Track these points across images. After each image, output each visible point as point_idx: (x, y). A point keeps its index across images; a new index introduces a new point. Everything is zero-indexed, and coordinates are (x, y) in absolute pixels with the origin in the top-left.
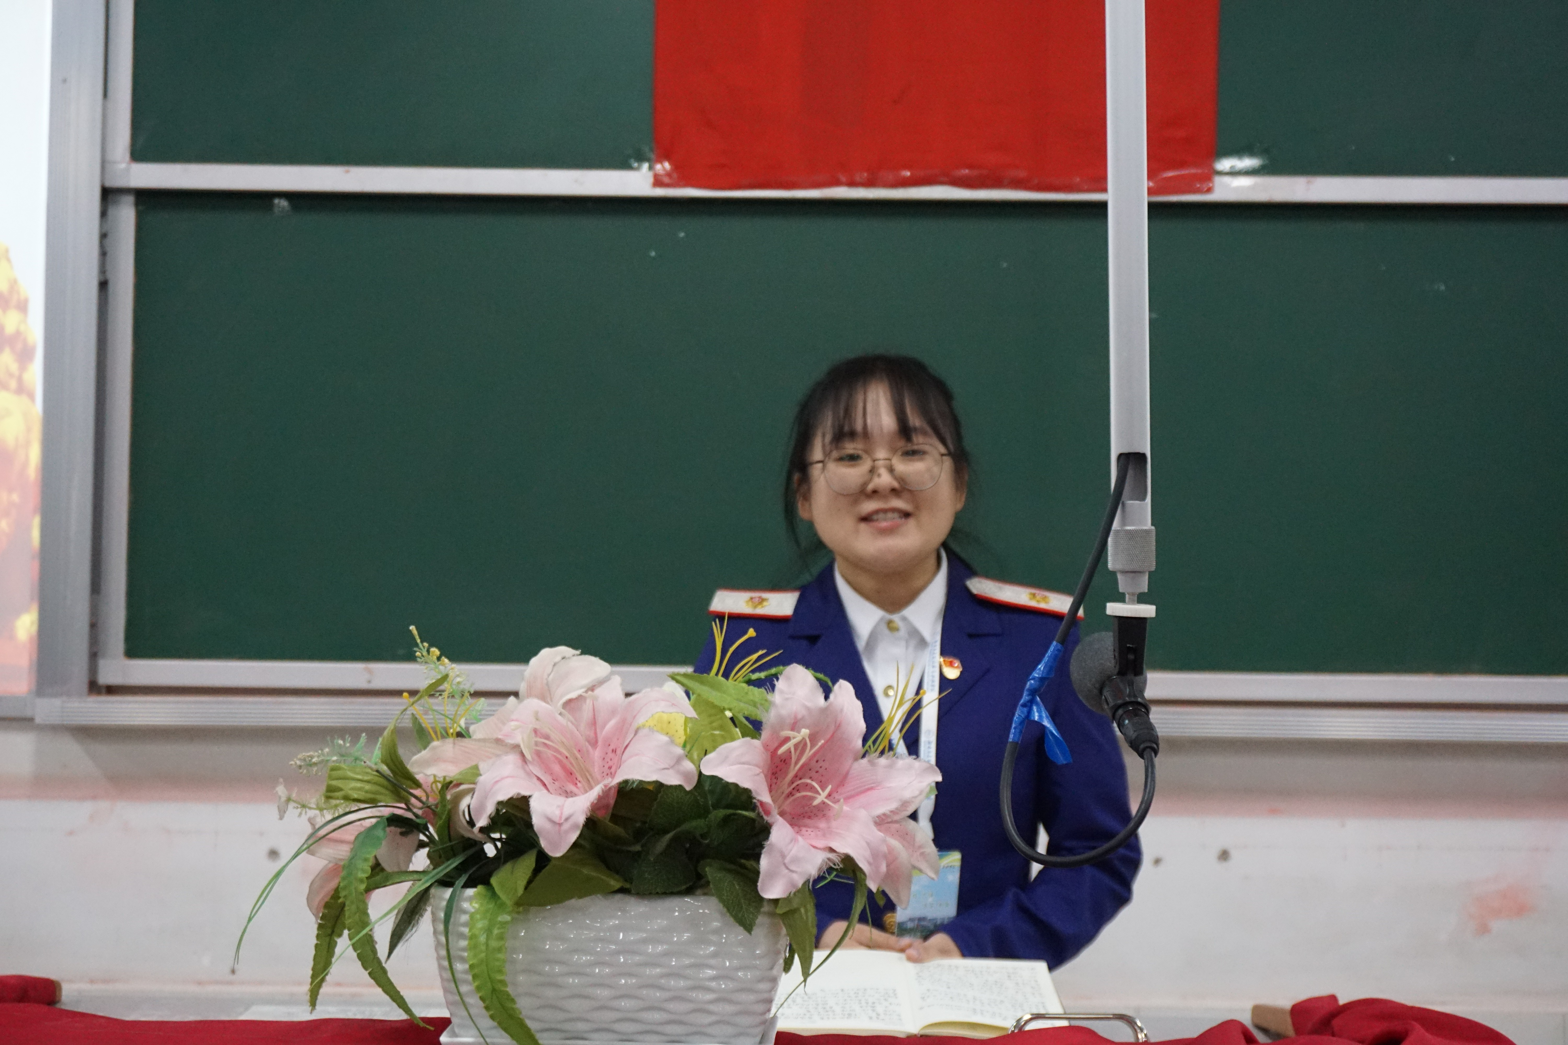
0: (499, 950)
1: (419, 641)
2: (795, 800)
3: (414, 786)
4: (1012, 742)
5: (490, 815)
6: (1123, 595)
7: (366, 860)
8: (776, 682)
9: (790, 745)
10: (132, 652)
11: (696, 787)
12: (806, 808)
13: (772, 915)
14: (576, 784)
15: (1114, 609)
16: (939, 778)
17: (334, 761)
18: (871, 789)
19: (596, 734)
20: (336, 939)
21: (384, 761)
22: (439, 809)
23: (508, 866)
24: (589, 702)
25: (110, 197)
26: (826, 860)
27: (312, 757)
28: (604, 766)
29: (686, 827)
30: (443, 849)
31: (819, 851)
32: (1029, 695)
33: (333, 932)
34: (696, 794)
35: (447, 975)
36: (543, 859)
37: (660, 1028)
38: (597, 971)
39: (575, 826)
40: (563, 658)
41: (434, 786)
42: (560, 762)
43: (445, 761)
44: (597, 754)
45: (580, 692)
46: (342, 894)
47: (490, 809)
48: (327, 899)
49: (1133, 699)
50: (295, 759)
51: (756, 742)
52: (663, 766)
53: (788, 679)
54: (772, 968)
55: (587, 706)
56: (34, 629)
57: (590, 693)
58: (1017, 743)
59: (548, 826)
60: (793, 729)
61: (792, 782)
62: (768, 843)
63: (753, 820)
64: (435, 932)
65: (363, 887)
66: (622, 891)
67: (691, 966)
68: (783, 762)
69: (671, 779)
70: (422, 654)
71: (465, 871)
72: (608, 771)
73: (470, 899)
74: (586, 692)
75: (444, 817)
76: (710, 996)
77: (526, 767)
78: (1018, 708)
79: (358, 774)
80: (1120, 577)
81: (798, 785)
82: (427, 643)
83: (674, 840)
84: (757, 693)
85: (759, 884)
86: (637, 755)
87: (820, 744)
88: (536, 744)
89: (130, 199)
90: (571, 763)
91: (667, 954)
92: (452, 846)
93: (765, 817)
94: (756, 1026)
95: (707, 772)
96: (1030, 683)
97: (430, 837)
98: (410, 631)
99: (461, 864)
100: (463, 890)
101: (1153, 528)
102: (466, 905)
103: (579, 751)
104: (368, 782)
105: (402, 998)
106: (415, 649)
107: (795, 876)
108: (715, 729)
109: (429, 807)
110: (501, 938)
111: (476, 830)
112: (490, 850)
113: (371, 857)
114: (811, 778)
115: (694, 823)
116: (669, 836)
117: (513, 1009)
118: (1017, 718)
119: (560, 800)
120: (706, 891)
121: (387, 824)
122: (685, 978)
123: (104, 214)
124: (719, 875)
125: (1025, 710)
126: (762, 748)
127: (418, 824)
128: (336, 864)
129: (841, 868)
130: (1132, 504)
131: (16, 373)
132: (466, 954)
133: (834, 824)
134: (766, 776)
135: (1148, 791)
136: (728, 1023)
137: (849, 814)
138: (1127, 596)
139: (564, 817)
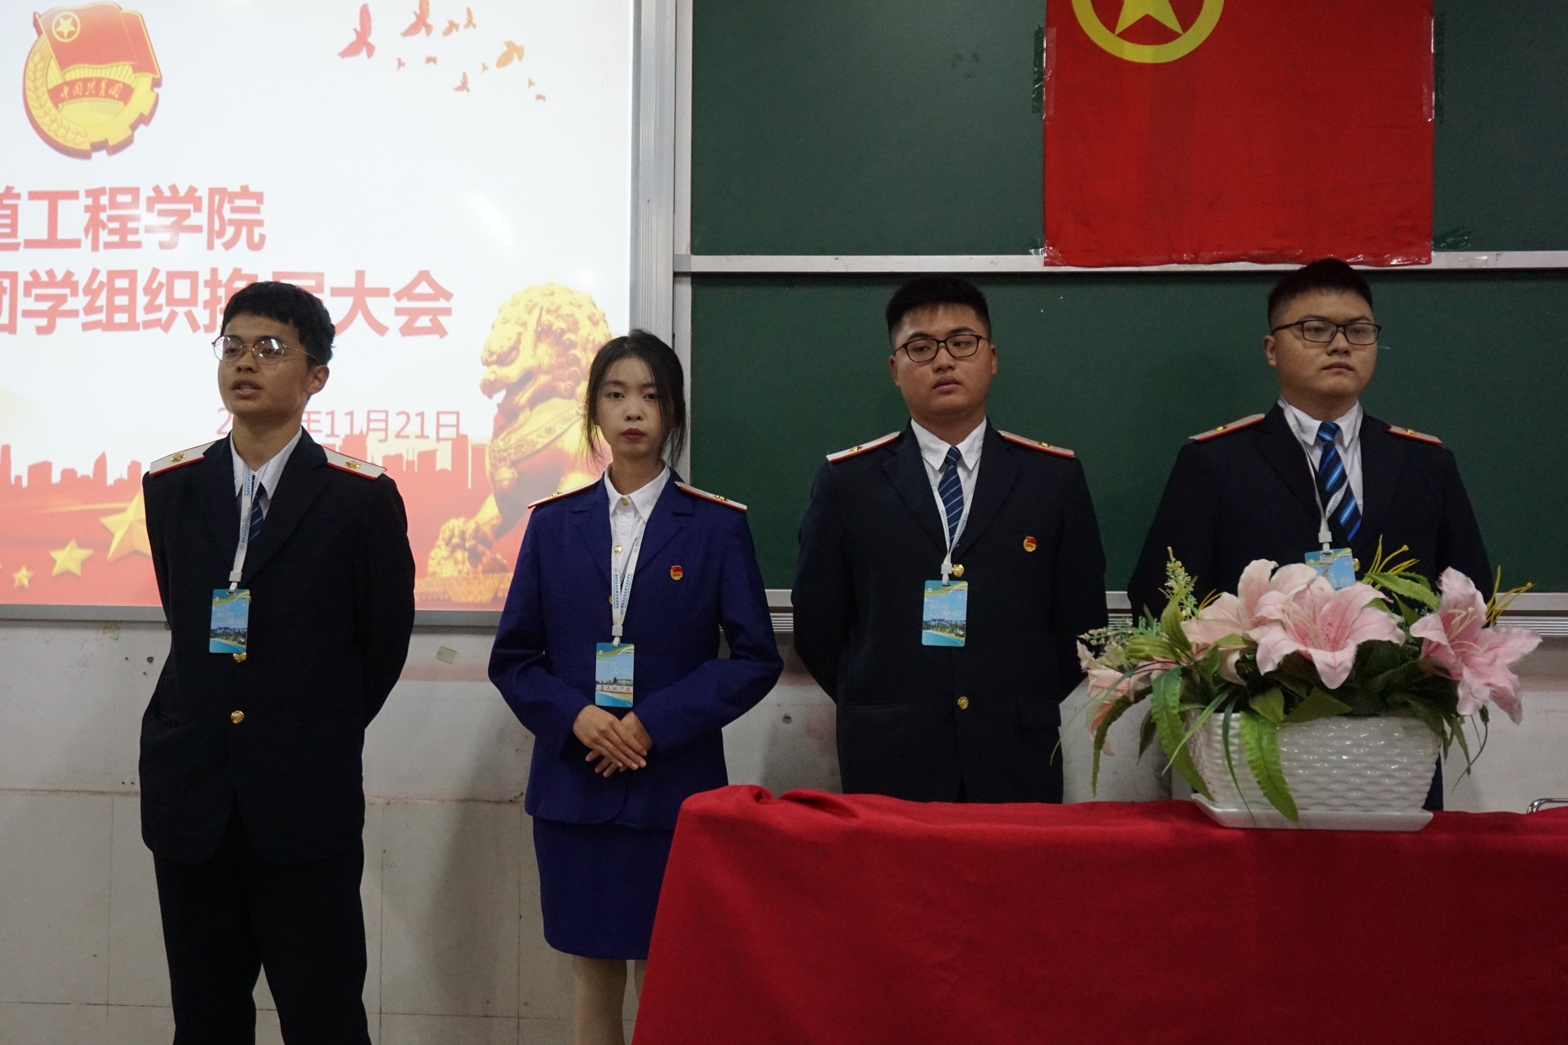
0: (1271, 750)
1: (1171, 556)
3: (1186, 649)
5: (1277, 664)
7: (1174, 695)
9: (1458, 619)
16: (1541, 640)
18: (1499, 647)
21: (1167, 633)
24: (1309, 593)
25: (678, 278)
37: (1358, 803)
38: (1319, 765)
39: (1346, 668)
43: (1194, 634)
44: (1319, 626)
45: (1304, 586)
47: (1279, 660)
51: (1438, 617)
52: (1385, 632)
53: (1448, 576)
59: (1326, 668)
65: (1176, 711)
66: (1347, 715)
67: (1383, 762)
71: (1230, 702)
72: (1325, 637)
73: (1237, 720)
76: (1394, 781)
77: (1291, 633)
84: (1421, 587)
85: (1458, 706)
86: (1368, 625)
89: (689, 279)
91: (1367, 754)
95: (1413, 635)
100: (1233, 714)
102: (1235, 724)
104: (1159, 646)
107: (1478, 701)
110: (1273, 743)
111: (1262, 675)
116: (1385, 676)
117: (1284, 788)
119: (1328, 653)
122: (1378, 769)
123: (674, 289)
136: (1404, 799)
137: (1491, 663)
139: (1337, 663)
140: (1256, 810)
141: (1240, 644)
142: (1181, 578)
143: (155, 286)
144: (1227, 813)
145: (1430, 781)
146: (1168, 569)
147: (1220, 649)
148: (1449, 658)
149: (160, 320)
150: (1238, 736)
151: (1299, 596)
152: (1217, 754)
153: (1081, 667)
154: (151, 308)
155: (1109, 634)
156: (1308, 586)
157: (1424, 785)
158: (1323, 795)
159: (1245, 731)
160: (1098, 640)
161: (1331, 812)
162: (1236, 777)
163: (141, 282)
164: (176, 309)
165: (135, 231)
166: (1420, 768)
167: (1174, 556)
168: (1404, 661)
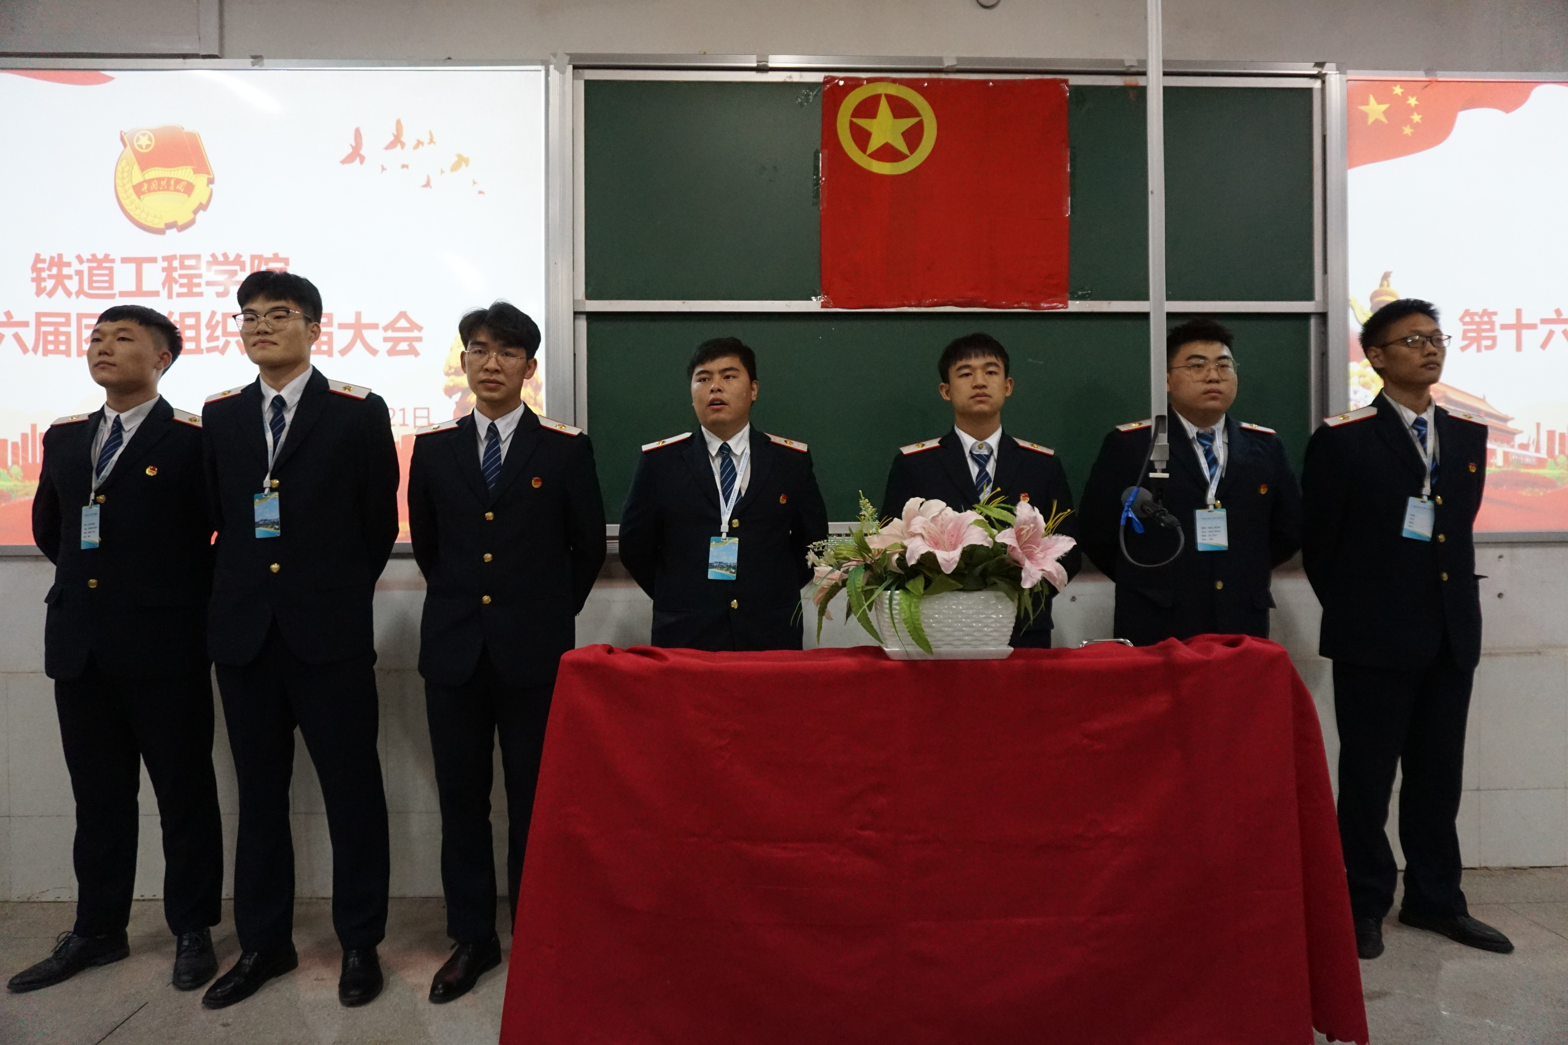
0: (915, 612)
1: (862, 496)
3: (870, 553)
5: (916, 560)
9: (1028, 530)
11: (993, 547)
15: (1152, 475)
16: (1075, 543)
18: (1049, 548)
19: (944, 529)
21: (856, 542)
23: (911, 581)
24: (939, 518)
25: (577, 316)
26: (1043, 574)
31: (1039, 571)
37: (970, 643)
39: (956, 561)
41: (877, 553)
43: (875, 543)
44: (946, 537)
45: (938, 513)
47: (917, 557)
51: (1013, 530)
52: (980, 540)
53: (1020, 506)
55: (942, 519)
59: (944, 562)
60: (1023, 525)
66: (962, 590)
67: (983, 618)
68: (1022, 537)
69: (986, 544)
70: (863, 505)
73: (897, 595)
76: (990, 629)
77: (925, 541)
78: (1123, 513)
79: (848, 548)
81: (1028, 546)
84: (1005, 512)
85: (1022, 583)
86: (971, 535)
87: (1035, 530)
88: (927, 533)
89: (584, 317)
91: (974, 613)
92: (885, 575)
95: (998, 541)
99: (891, 582)
100: (894, 591)
102: (897, 597)
104: (852, 551)
105: (875, 635)
106: (861, 503)
107: (1033, 580)
109: (872, 560)
110: (916, 607)
111: (908, 566)
114: (1031, 543)
116: (980, 567)
117: (923, 635)
119: (946, 553)
122: (980, 622)
123: (575, 324)
124: (1001, 582)
125: (1126, 513)
131: (534, 396)
136: (997, 640)
137: (1044, 558)
138: (1158, 471)
139: (951, 558)
140: (910, 649)
141: (899, 549)
142: (870, 509)
143: (213, 323)
144: (893, 651)
145: (1012, 629)
147: (887, 552)
148: (1019, 554)
149: (218, 347)
150: (898, 604)
151: (934, 519)
152: (886, 616)
153: (808, 565)
154: (211, 338)
155: (824, 544)
156: (940, 513)
157: (1009, 631)
158: (950, 638)
159: (902, 601)
160: (818, 548)
161: (954, 649)
162: (897, 629)
163: (204, 320)
164: (230, 339)
165: (199, 285)
166: (1005, 621)
167: (863, 496)
168: (995, 557)
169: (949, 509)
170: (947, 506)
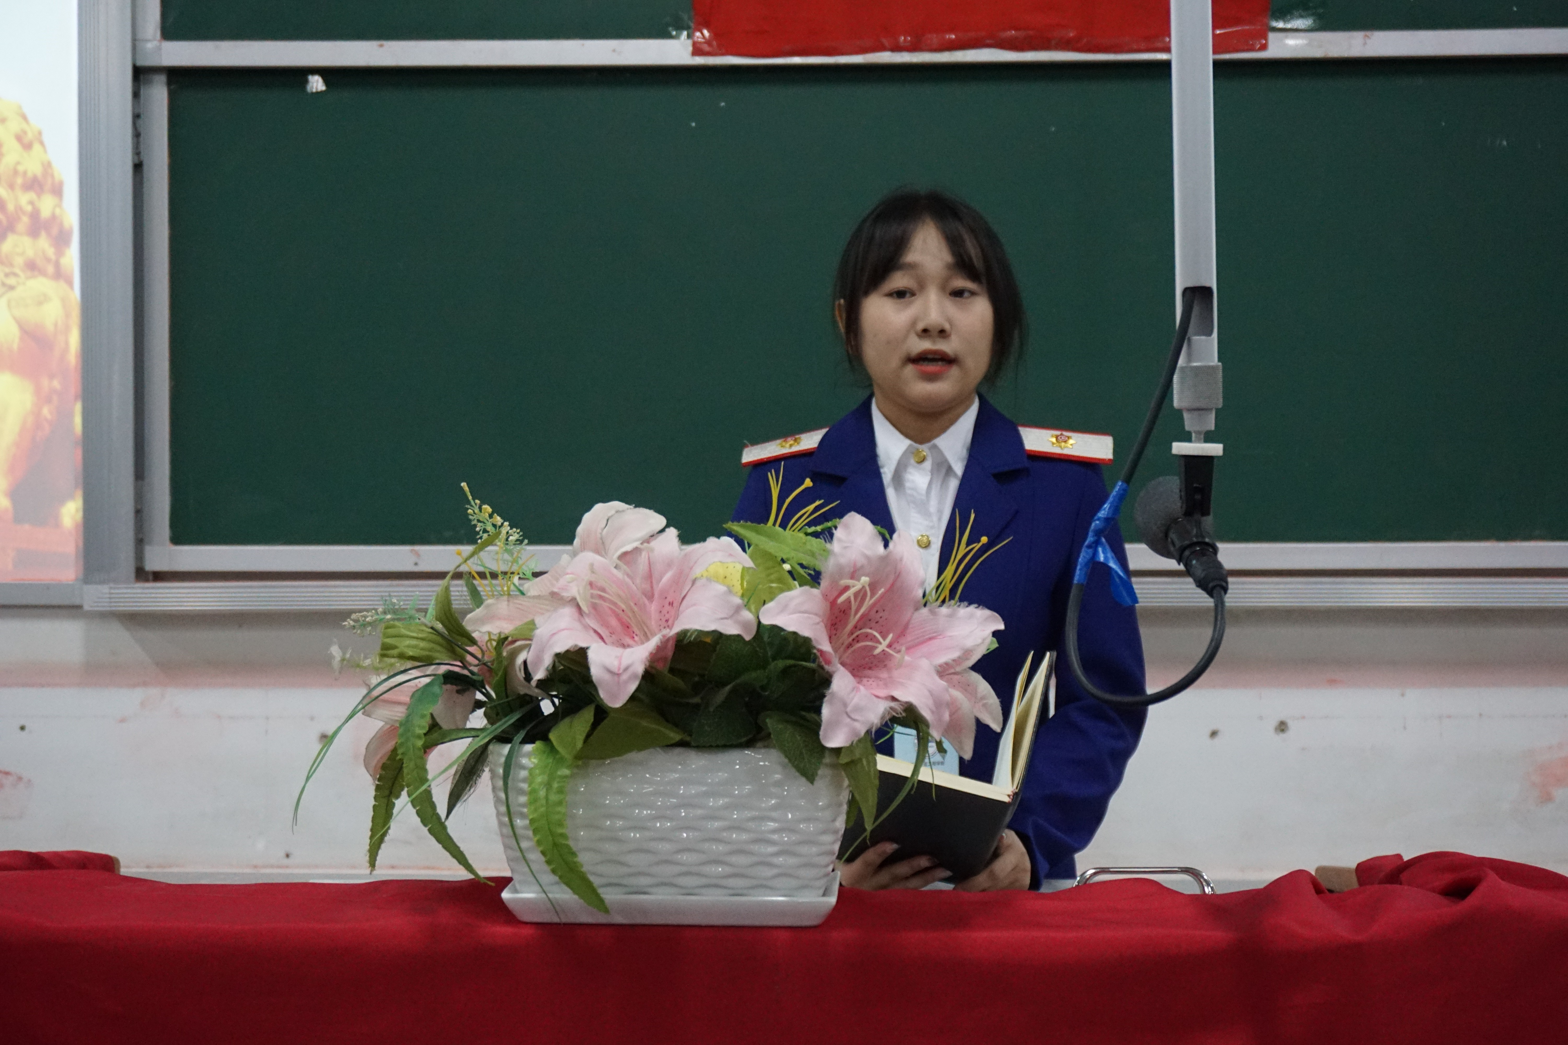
0: (560, 803)
1: (470, 498)
2: (854, 652)
3: (469, 643)
4: (1077, 584)
5: (548, 667)
6: (1189, 433)
7: (423, 716)
8: (834, 531)
9: (849, 593)
10: (177, 539)
11: (754, 638)
12: (867, 659)
13: (834, 766)
14: (634, 638)
15: (1179, 448)
16: (1001, 626)
17: (388, 620)
18: (933, 639)
19: (652, 587)
20: (394, 800)
21: (438, 619)
22: (495, 665)
23: (567, 720)
24: (644, 554)
25: (142, 77)
26: (888, 709)
27: (366, 617)
28: (661, 620)
29: (745, 678)
30: (499, 704)
31: (880, 700)
32: (1093, 536)
33: (391, 793)
34: (754, 645)
35: (508, 831)
36: (602, 712)
37: (722, 882)
38: (658, 825)
39: (634, 676)
40: (617, 512)
41: (489, 644)
42: (617, 616)
43: (500, 619)
46: (400, 751)
47: (548, 660)
48: (384, 760)
49: (1200, 540)
50: (349, 620)
51: (815, 591)
52: (723, 616)
53: (846, 527)
54: (834, 820)
55: (643, 558)
56: (79, 516)
57: (645, 544)
58: (1082, 585)
59: (607, 677)
60: (852, 578)
61: (852, 633)
62: (830, 691)
63: (813, 671)
64: (494, 789)
65: (420, 743)
66: (683, 744)
67: (753, 819)
68: (842, 612)
69: (730, 629)
70: (474, 511)
71: (523, 727)
72: (665, 624)
73: (529, 755)
74: (642, 544)
75: (500, 673)
77: (582, 618)
78: (1083, 549)
79: (412, 631)
80: (1186, 416)
81: (857, 636)
82: (479, 500)
83: (733, 691)
84: (815, 545)
85: (821, 733)
86: (695, 605)
87: (880, 592)
88: (592, 596)
89: (162, 78)
90: (629, 617)
91: (728, 807)
92: (508, 702)
93: (826, 667)
94: (819, 878)
95: (766, 621)
96: (1095, 524)
97: (487, 695)
98: (462, 489)
99: (518, 720)
100: (522, 745)
101: (1220, 364)
102: (524, 761)
103: (636, 604)
104: (422, 639)
105: (462, 853)
106: (466, 506)
107: (857, 725)
108: (772, 582)
109: (485, 664)
110: (560, 791)
111: (534, 683)
112: (547, 707)
113: (427, 713)
114: (871, 628)
115: (754, 675)
116: (728, 688)
117: (575, 863)
118: (1082, 559)
119: (619, 651)
120: (766, 744)
121: (443, 681)
122: (747, 830)
123: (136, 95)
124: (780, 726)
125: (1090, 551)
126: (820, 596)
127: (475, 681)
128: (392, 726)
129: (903, 717)
130: (1198, 340)
132: (525, 810)
133: (896, 673)
134: (826, 627)
135: (1218, 629)
136: (792, 876)
138: (1193, 435)
139: (623, 667)
140: (557, 895)
144: (522, 899)
146: (471, 517)
147: (508, 646)
148: (825, 659)
150: (526, 779)
151: (623, 559)
156: (647, 542)
158: (668, 870)
159: (535, 772)
161: (681, 898)
166: (811, 828)
169: (672, 532)
170: (667, 526)
